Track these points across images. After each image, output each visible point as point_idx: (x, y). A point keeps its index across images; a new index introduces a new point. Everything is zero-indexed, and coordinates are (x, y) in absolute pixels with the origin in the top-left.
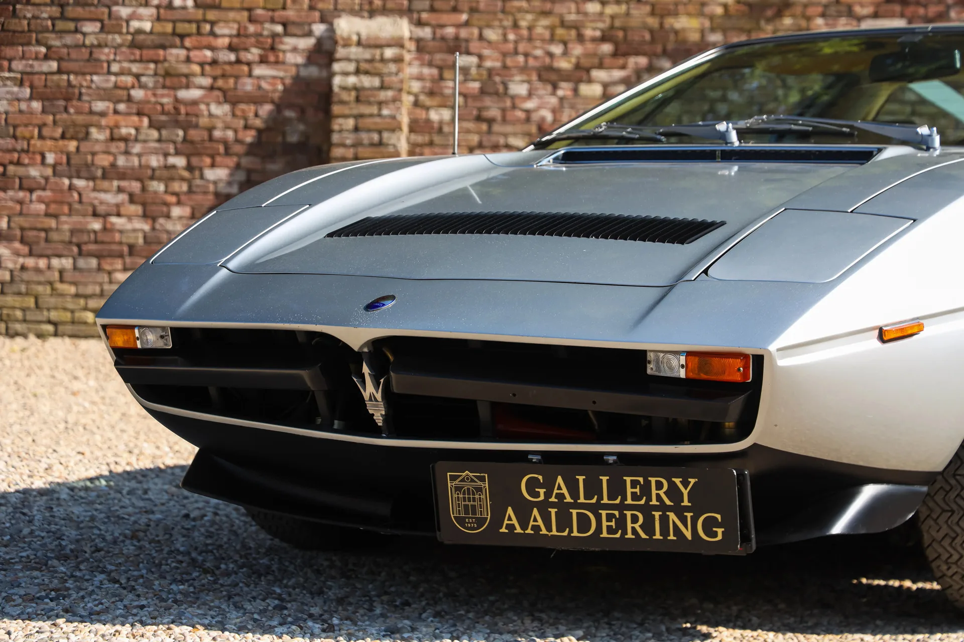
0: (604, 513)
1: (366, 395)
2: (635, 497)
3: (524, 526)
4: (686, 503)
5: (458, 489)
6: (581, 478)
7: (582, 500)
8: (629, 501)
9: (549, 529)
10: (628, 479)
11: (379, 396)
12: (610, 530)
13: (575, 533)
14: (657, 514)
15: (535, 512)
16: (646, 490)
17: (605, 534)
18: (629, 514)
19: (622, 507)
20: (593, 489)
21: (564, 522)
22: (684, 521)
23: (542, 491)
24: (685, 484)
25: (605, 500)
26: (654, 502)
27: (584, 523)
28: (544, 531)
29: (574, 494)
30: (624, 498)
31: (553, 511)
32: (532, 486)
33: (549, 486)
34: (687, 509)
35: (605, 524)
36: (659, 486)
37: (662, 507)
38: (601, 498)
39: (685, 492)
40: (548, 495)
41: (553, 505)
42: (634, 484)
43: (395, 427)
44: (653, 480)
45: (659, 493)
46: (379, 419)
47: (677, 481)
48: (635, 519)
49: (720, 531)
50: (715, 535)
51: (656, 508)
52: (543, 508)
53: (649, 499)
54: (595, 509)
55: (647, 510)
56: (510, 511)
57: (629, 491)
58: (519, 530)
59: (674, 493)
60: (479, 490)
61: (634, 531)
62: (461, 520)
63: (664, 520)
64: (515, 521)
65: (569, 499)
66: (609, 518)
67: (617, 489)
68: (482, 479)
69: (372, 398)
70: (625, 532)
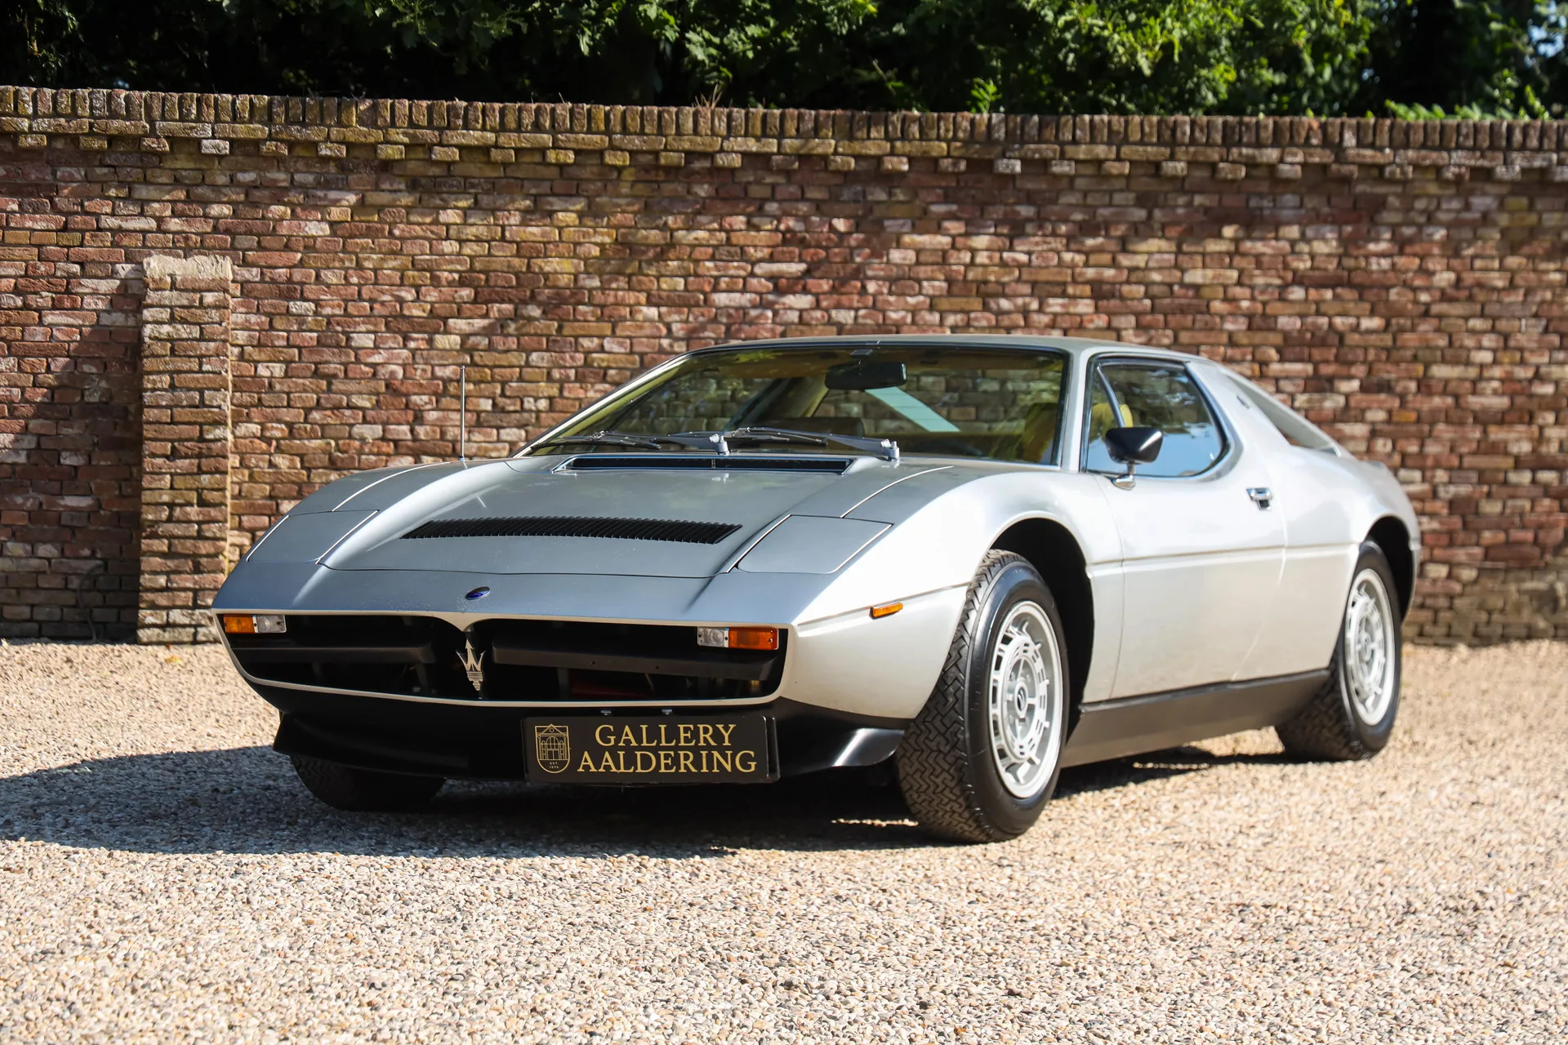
0: (662, 753)
1: (467, 666)
2: (687, 740)
3: (597, 766)
4: (727, 743)
5: (544, 739)
6: (644, 727)
7: (645, 744)
8: (682, 743)
9: (618, 767)
10: (681, 727)
11: (478, 667)
12: (667, 766)
13: (639, 770)
14: (704, 753)
15: (607, 755)
16: (696, 735)
17: (663, 770)
18: (682, 753)
19: (677, 748)
20: (654, 734)
21: (630, 761)
22: (725, 757)
23: (612, 738)
24: (726, 729)
25: (663, 743)
26: (702, 743)
27: (646, 762)
28: (614, 769)
29: (639, 739)
30: (678, 741)
31: (621, 753)
32: (605, 734)
33: (618, 734)
34: (728, 748)
35: (663, 762)
36: (706, 731)
37: (709, 747)
38: (660, 741)
39: (726, 735)
40: (617, 741)
41: (621, 749)
42: (686, 730)
43: (489, 692)
44: (701, 727)
45: (705, 735)
46: (477, 686)
47: (720, 726)
48: (686, 757)
49: (753, 764)
50: (749, 767)
51: (703, 748)
52: (614, 752)
53: (698, 741)
54: (655, 750)
55: (696, 750)
56: (586, 754)
57: (682, 735)
58: (593, 769)
59: (717, 736)
60: (561, 738)
61: (686, 766)
62: (545, 764)
63: (710, 757)
64: (590, 763)
65: (634, 744)
66: (667, 757)
67: (673, 734)
68: (564, 730)
69: (473, 668)
70: (679, 768)
